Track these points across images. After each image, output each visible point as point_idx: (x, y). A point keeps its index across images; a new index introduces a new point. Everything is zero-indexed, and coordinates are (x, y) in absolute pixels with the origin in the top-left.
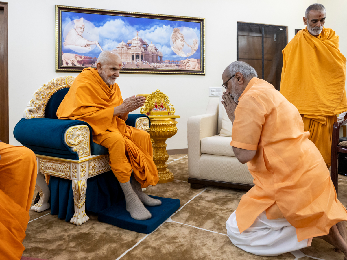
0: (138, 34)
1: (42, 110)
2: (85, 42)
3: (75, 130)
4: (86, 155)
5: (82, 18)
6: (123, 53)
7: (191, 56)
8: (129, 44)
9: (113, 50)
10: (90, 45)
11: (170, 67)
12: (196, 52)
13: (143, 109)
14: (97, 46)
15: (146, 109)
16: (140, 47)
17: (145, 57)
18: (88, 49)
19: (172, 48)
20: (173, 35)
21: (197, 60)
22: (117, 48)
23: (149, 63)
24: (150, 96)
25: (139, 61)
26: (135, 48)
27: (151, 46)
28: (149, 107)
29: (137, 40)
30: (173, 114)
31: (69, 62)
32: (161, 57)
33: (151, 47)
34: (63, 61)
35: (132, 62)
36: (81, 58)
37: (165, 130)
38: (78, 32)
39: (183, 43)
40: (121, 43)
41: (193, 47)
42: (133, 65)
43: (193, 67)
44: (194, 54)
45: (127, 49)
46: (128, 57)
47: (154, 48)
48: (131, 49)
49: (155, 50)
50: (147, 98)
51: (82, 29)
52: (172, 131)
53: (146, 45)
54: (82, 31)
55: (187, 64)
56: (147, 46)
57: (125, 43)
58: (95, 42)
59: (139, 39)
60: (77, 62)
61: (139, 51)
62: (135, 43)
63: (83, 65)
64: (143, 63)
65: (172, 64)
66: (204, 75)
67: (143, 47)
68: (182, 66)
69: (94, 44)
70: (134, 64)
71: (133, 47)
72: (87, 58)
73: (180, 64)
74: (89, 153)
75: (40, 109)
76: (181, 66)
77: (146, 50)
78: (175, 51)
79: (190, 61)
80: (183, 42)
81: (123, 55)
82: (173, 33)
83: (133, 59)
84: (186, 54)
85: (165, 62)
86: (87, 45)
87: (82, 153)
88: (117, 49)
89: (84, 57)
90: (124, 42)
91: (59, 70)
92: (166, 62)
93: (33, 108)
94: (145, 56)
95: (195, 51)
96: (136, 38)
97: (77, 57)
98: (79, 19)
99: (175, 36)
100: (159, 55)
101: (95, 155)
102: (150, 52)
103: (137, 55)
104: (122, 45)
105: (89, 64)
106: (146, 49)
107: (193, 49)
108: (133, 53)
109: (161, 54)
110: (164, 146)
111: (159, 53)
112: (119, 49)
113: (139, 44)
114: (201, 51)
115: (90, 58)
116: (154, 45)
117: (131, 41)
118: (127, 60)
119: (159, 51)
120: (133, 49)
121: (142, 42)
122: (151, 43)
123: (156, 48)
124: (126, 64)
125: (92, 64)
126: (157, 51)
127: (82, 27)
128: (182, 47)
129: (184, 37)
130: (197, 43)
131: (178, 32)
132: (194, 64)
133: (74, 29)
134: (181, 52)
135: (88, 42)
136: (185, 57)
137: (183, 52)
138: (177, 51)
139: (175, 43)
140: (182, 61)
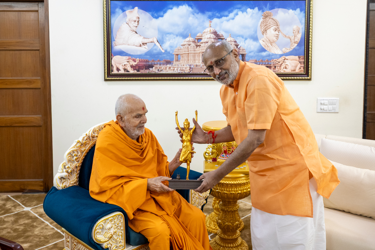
0: (211, 23)
1: (75, 174)
2: (140, 40)
3: (105, 222)
5: (136, 8)
6: (190, 52)
7: (290, 52)
8: (198, 39)
9: (177, 48)
10: (146, 44)
12: (297, 45)
13: (208, 153)
14: (155, 44)
15: (212, 153)
18: (144, 49)
19: (261, 42)
20: (262, 22)
21: (299, 58)
22: (182, 45)
27: (230, 40)
28: (216, 151)
29: (209, 32)
31: (121, 68)
32: (243, 55)
34: (113, 67)
35: (202, 65)
36: (135, 61)
37: (234, 191)
38: (132, 27)
39: (278, 33)
40: (188, 39)
41: (293, 38)
43: (293, 69)
44: (294, 48)
45: (195, 47)
46: (197, 58)
47: (233, 43)
48: (200, 45)
49: (235, 46)
51: (136, 23)
52: (244, 193)
54: (137, 26)
55: (283, 64)
57: (192, 39)
58: (153, 39)
59: (212, 31)
60: (130, 67)
62: (207, 37)
63: (138, 71)
66: (310, 79)
68: (275, 67)
69: (152, 42)
71: (204, 43)
72: (143, 61)
73: (272, 65)
74: (124, 245)
75: (73, 174)
76: (274, 67)
78: (265, 46)
79: (287, 59)
80: (277, 32)
81: (190, 55)
82: (262, 20)
84: (281, 50)
86: (143, 44)
87: (115, 247)
88: (182, 47)
89: (139, 60)
90: (191, 37)
91: (108, 78)
93: (65, 174)
95: (296, 45)
96: (208, 29)
97: (130, 60)
98: (132, 10)
99: (265, 24)
100: (241, 53)
101: (132, 246)
104: (189, 41)
105: (146, 69)
107: (293, 41)
109: (244, 50)
110: (235, 209)
111: (240, 51)
112: (185, 47)
113: (212, 38)
114: (305, 44)
115: (147, 61)
116: (233, 39)
117: (201, 35)
118: (196, 62)
119: (240, 47)
120: (203, 46)
121: (217, 35)
122: (230, 36)
123: (237, 43)
124: (194, 68)
125: (150, 69)
126: (238, 47)
127: (136, 20)
128: (276, 40)
129: (278, 25)
130: (299, 32)
131: (270, 17)
132: (294, 65)
133: (127, 23)
134: (273, 46)
135: (143, 39)
136: (280, 54)
137: (277, 47)
138: (268, 45)
139: (265, 34)
140: (276, 60)
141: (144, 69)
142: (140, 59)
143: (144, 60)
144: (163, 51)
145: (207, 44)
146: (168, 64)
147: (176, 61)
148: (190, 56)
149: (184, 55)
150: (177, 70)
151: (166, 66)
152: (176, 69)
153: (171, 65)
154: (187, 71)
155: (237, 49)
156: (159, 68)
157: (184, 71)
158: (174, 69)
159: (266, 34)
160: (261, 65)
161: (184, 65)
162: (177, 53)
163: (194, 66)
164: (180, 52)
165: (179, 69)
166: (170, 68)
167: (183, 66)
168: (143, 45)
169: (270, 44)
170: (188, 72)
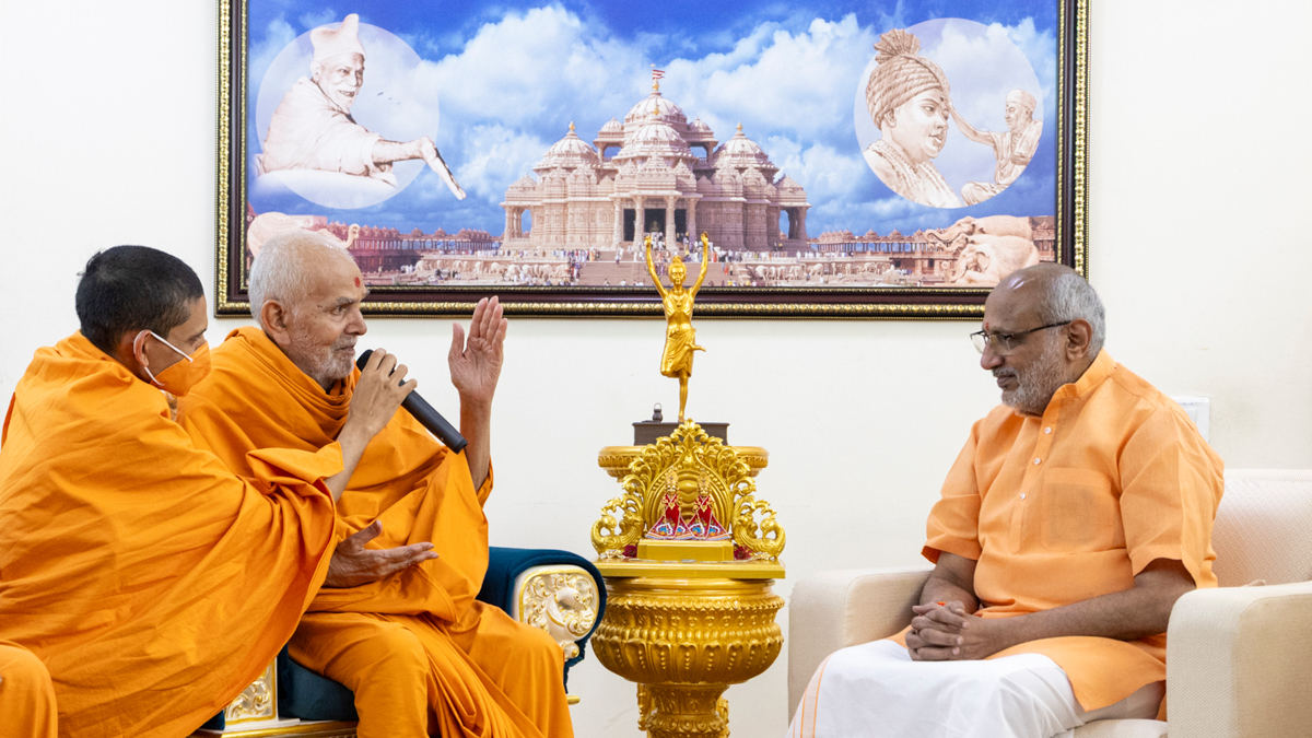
0: (659, 80)
2: (366, 148)
4: (260, 715)
5: (353, 18)
6: (570, 199)
7: (993, 198)
8: (606, 145)
9: (518, 184)
10: (390, 163)
11: (854, 272)
12: (1025, 173)
13: (607, 526)
14: (427, 167)
15: (626, 527)
16: (668, 158)
17: (698, 220)
18: (382, 188)
19: (870, 156)
20: (873, 77)
21: (1034, 224)
22: (538, 171)
23: (724, 253)
24: (648, 460)
25: (660, 243)
26: (640, 167)
27: (738, 149)
28: (639, 519)
29: (650, 117)
30: (765, 556)
32: (794, 213)
33: (733, 155)
34: (252, 259)
35: (622, 251)
36: (344, 237)
38: (332, 96)
39: (941, 121)
40: (563, 145)
41: (1007, 140)
42: (629, 266)
43: (1007, 270)
44: (1012, 186)
45: (594, 178)
46: (600, 224)
47: (752, 163)
48: (616, 171)
49: (760, 175)
50: (632, 466)
51: (352, 78)
53: (706, 145)
54: (353, 89)
55: (963, 252)
56: (712, 149)
57: (582, 143)
58: (420, 145)
59: (664, 111)
61: (664, 181)
62: (641, 137)
64: (687, 253)
65: (864, 252)
67: (686, 160)
68: (931, 262)
69: (411, 158)
70: (635, 261)
71: (630, 163)
72: (377, 234)
73: (918, 255)
74: (270, 705)
76: (926, 263)
77: (704, 179)
78: (887, 175)
79: (982, 231)
80: (937, 118)
81: (570, 210)
82: (873, 66)
83: (629, 235)
84: (957, 191)
85: (822, 241)
86: (377, 164)
88: (538, 179)
89: (361, 233)
90: (577, 135)
91: (232, 305)
92: (831, 241)
94: (697, 214)
95: (1020, 169)
96: (648, 106)
97: (324, 231)
98: (337, 25)
99: (886, 83)
100: (787, 204)
102: (727, 188)
103: (651, 206)
104: (568, 154)
105: (387, 268)
106: (704, 171)
107: (1007, 155)
108: (630, 200)
109: (799, 193)
111: (783, 194)
112: (552, 179)
113: (665, 143)
114: (1057, 167)
115: (393, 237)
116: (754, 144)
117: (618, 130)
118: (594, 241)
119: (783, 178)
120: (627, 173)
121: (685, 130)
122: (738, 132)
123: (770, 163)
124: (588, 265)
125: (402, 267)
126: (775, 181)
127: (351, 66)
128: (935, 148)
129: (944, 86)
130: (1033, 116)
131: (907, 55)
132: (1010, 254)
133: (312, 80)
134: (923, 176)
135: (380, 145)
136: (950, 210)
137: (939, 177)
138: (902, 171)
139: (889, 125)
140: (935, 232)
141: (380, 269)
142: (365, 226)
143: (381, 233)
144: (460, 195)
145: (644, 165)
146: (480, 249)
147: (513, 235)
148: (570, 217)
149: (547, 212)
150: (518, 273)
151: (470, 257)
152: (511, 268)
153: (490, 253)
154: (559, 277)
155: (770, 186)
156: (444, 266)
157: (547, 277)
158: (502, 267)
159: (892, 124)
160: (872, 253)
161: (544, 254)
162: (517, 203)
163: (588, 258)
164: (529, 199)
165: (525, 267)
166: (486, 264)
167: (540, 255)
168: (378, 170)
169: (907, 168)
170: (562, 284)
